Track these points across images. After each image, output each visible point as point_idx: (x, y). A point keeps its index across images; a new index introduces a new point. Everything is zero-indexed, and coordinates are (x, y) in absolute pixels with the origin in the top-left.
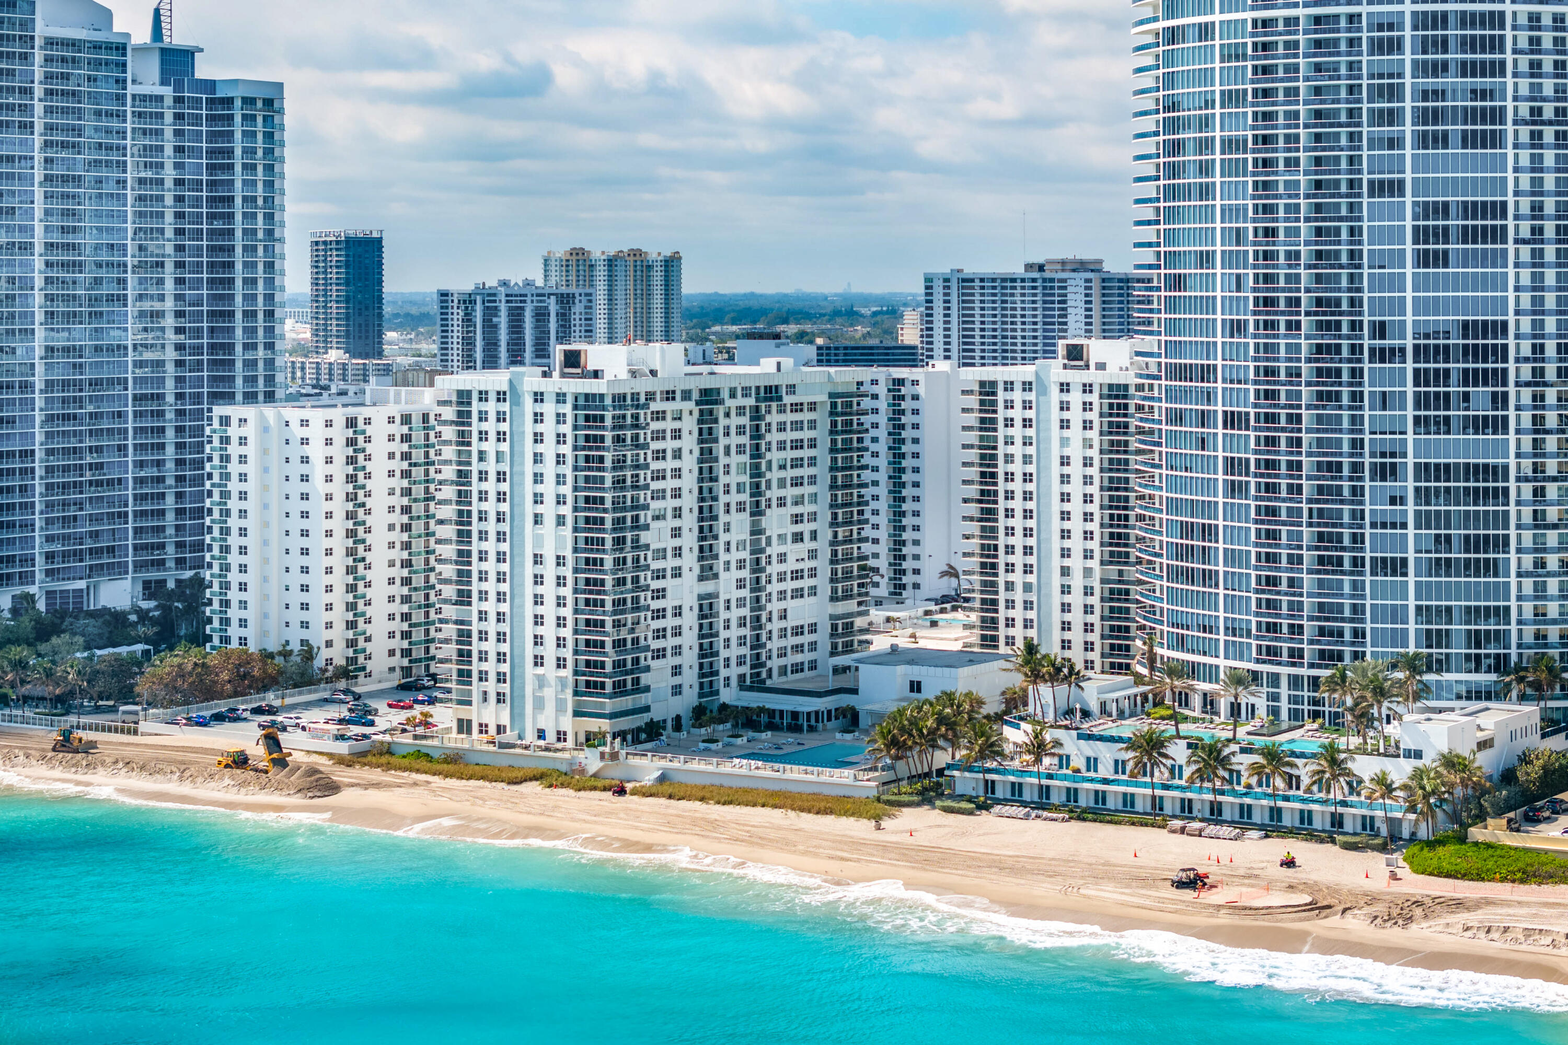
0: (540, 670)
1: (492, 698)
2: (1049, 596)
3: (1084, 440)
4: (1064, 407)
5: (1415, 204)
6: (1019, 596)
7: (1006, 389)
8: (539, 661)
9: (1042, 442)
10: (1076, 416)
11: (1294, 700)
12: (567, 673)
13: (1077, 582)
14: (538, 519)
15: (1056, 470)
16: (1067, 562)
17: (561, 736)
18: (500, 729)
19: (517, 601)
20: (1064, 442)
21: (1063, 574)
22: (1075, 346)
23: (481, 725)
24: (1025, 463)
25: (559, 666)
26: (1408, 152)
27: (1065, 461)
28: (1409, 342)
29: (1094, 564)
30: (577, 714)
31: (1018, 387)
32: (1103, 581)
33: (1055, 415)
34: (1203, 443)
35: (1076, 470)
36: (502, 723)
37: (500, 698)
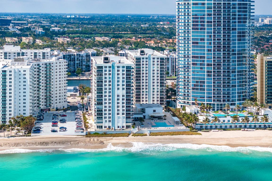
0: (118, 116)
1: (108, 121)
2: (150, 93)
3: (157, 67)
4: (154, 62)
5: (238, 32)
6: (145, 93)
7: (142, 59)
8: (118, 114)
9: (149, 68)
10: (156, 63)
11: (217, 107)
12: (125, 115)
13: (156, 90)
14: (118, 89)
15: (152, 72)
16: (154, 87)
17: (123, 127)
18: (109, 127)
19: (113, 104)
20: (153, 67)
21: (153, 89)
22: (142, 51)
23: (105, 127)
24: (146, 71)
25: (123, 114)
26: (237, 24)
27: (153, 70)
28: (237, 52)
29: (159, 87)
30: (126, 123)
31: (145, 59)
32: (160, 90)
33: (152, 63)
34: (201, 68)
35: (156, 72)
36: (110, 126)
37: (110, 121)
